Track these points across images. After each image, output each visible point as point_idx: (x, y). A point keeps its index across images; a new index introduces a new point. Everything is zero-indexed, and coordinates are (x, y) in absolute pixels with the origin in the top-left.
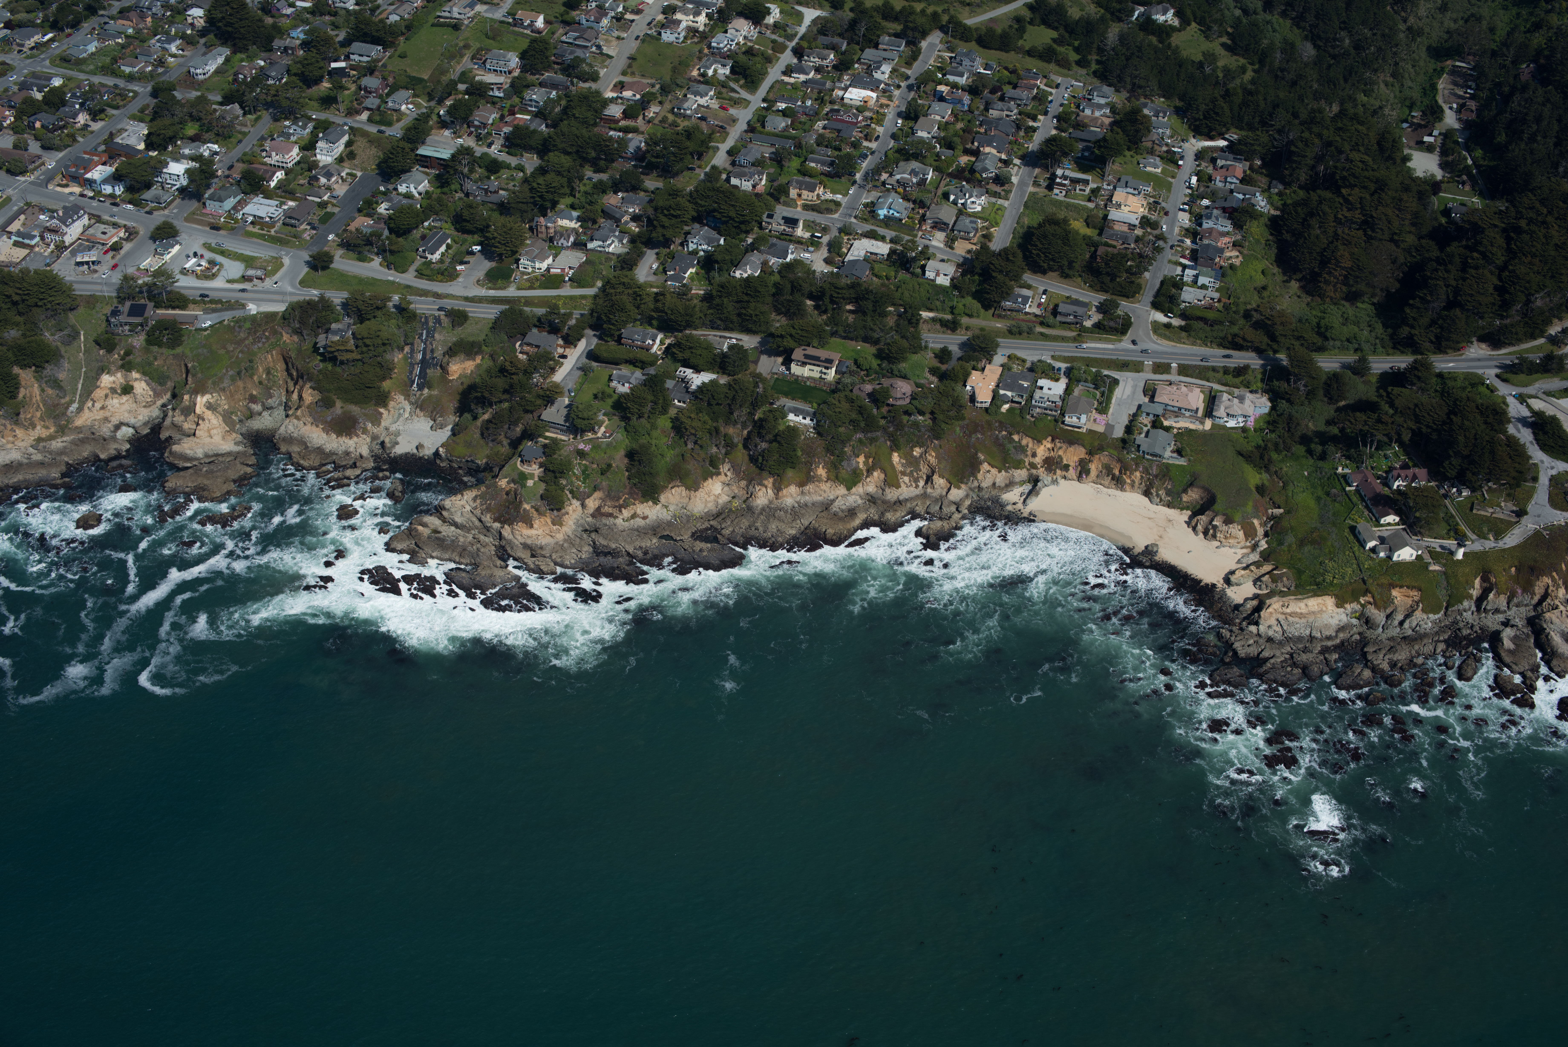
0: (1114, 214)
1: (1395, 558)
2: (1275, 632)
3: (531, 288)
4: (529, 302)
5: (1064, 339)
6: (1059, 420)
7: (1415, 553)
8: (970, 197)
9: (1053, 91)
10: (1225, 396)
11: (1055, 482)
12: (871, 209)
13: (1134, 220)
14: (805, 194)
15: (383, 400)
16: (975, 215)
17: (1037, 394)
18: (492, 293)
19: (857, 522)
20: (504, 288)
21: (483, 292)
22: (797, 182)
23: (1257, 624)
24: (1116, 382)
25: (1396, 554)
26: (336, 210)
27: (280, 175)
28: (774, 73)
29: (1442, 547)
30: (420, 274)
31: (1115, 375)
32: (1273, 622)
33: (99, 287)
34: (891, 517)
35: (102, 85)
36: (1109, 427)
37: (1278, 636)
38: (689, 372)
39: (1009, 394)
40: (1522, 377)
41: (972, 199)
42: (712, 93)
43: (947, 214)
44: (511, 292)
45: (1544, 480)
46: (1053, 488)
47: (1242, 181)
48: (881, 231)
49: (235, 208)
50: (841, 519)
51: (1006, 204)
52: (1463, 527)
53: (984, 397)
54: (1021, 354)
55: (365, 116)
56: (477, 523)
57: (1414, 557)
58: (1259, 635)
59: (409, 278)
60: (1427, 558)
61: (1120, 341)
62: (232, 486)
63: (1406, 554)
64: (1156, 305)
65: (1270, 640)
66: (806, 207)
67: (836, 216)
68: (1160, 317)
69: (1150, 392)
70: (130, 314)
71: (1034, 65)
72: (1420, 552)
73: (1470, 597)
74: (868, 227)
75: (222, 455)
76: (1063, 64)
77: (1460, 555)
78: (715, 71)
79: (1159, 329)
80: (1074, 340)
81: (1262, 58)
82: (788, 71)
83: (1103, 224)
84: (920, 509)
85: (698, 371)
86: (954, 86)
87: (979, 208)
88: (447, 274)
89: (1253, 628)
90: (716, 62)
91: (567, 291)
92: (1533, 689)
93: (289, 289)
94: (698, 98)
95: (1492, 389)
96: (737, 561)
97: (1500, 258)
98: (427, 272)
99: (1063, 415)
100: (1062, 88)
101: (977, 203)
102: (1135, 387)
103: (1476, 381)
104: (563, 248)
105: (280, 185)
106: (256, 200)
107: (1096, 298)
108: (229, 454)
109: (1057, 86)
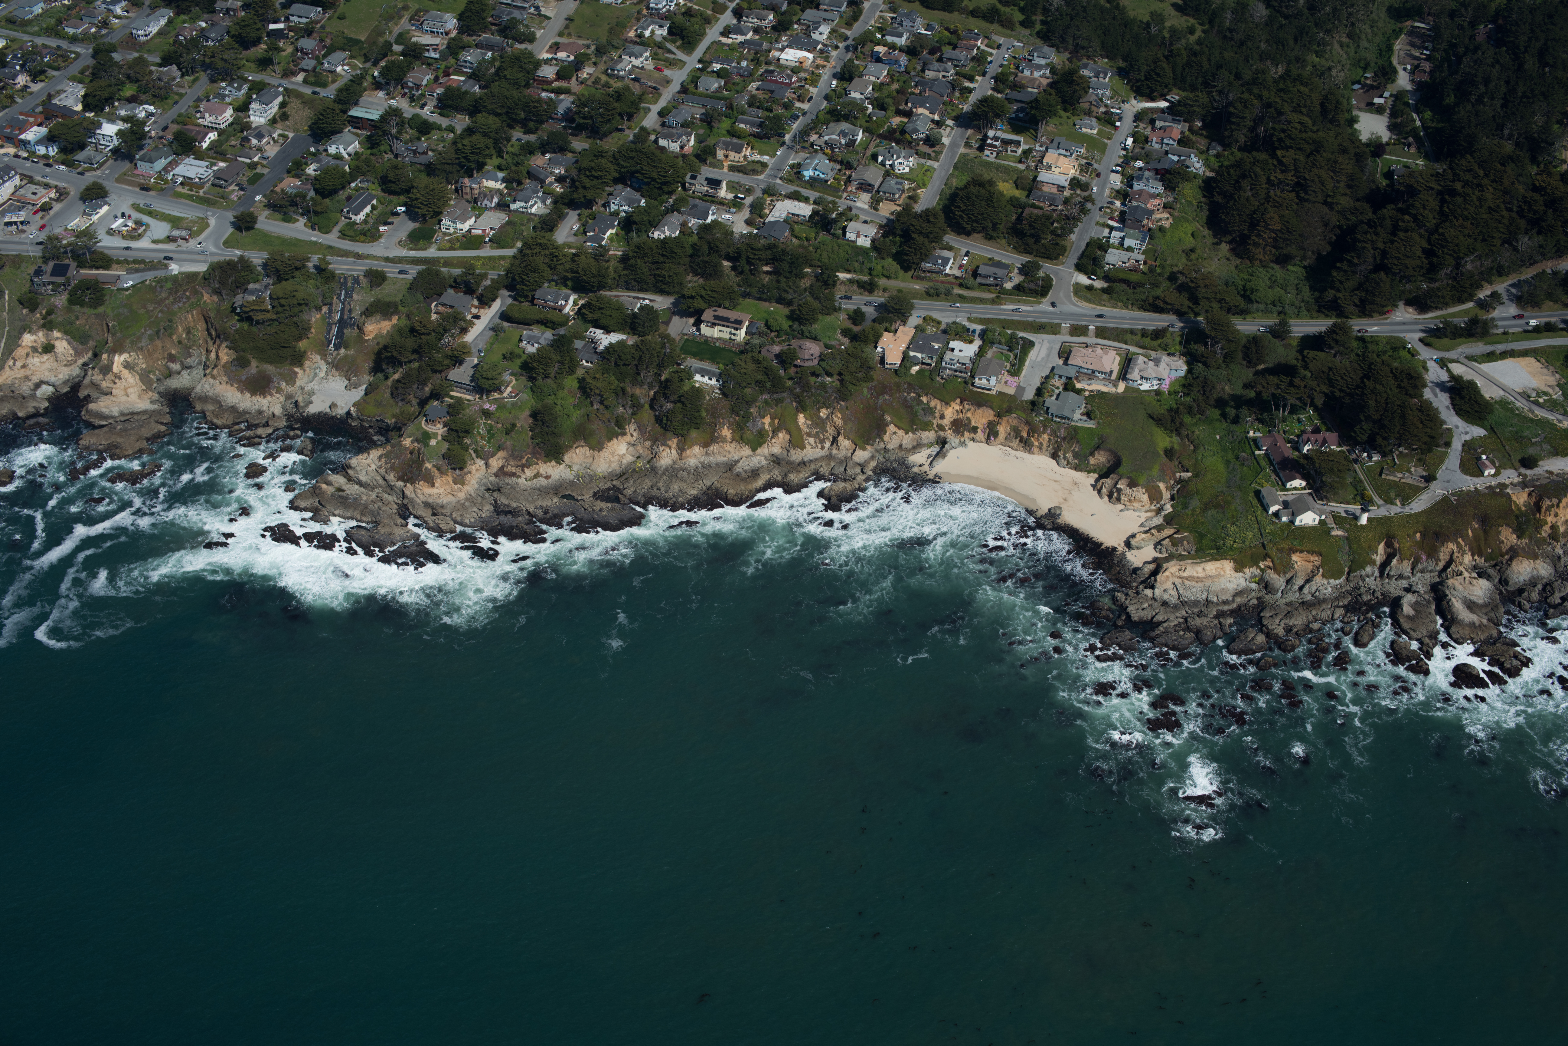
0: (1043, 176)
1: (1297, 523)
2: (1171, 596)
3: (452, 249)
4: (447, 262)
5: (982, 301)
6: (969, 382)
7: (1318, 518)
8: (898, 158)
9: (994, 52)
10: (1141, 359)
11: (963, 444)
12: (797, 170)
13: (1064, 181)
14: (732, 155)
15: (298, 359)
16: (903, 176)
17: (948, 356)
18: (413, 253)
19: (760, 483)
20: (425, 249)
21: (404, 253)
22: (724, 143)
23: (1153, 587)
24: (1031, 344)
25: (1298, 519)
26: (266, 171)
27: (212, 136)
28: (712, 34)
29: (1346, 512)
30: (343, 235)
31: (1031, 337)
32: (1169, 585)
33: (24, 247)
34: (794, 478)
35: (45, 46)
36: (1020, 389)
37: (1174, 600)
38: (599, 333)
39: (919, 355)
40: (1446, 341)
41: (900, 161)
42: (647, 54)
43: (873, 176)
44: (432, 252)
45: (1457, 445)
46: (960, 450)
47: (1180, 142)
48: (805, 192)
49: (166, 169)
50: (744, 480)
51: (936, 165)
52: (1370, 492)
53: (894, 359)
54: (936, 316)
55: (300, 77)
56: (381, 482)
57: (1317, 522)
58: (1154, 599)
59: (332, 239)
60: (1331, 523)
61: (1039, 303)
62: (144, 445)
63: (1308, 519)
64: (1080, 268)
65: (1165, 604)
66: (732, 168)
67: (762, 177)
68: (1083, 279)
69: (1065, 354)
70: (52, 274)
71: (976, 25)
72: (1323, 517)
73: (1373, 562)
74: (792, 188)
75: (138, 413)
76: (1007, 24)
77: (1364, 520)
78: (653, 32)
79: (1081, 291)
80: (993, 302)
81: (1212, 19)
82: (726, 32)
83: (1031, 185)
84: (825, 471)
85: (608, 331)
86: (893, 47)
87: (907, 170)
88: (370, 234)
89: (1148, 592)
90: (653, 23)
91: (487, 251)
92: (1429, 656)
93: (213, 249)
94: (633, 59)
95: (1413, 353)
96: (637, 520)
97: (1431, 221)
98: (351, 233)
99: (973, 377)
100: (1003, 49)
101: (905, 164)
102: (1050, 349)
103: (1397, 345)
104: (486, 209)
105: (213, 145)
106: (187, 161)
107: (1018, 260)
108: (145, 412)
109: (999, 47)
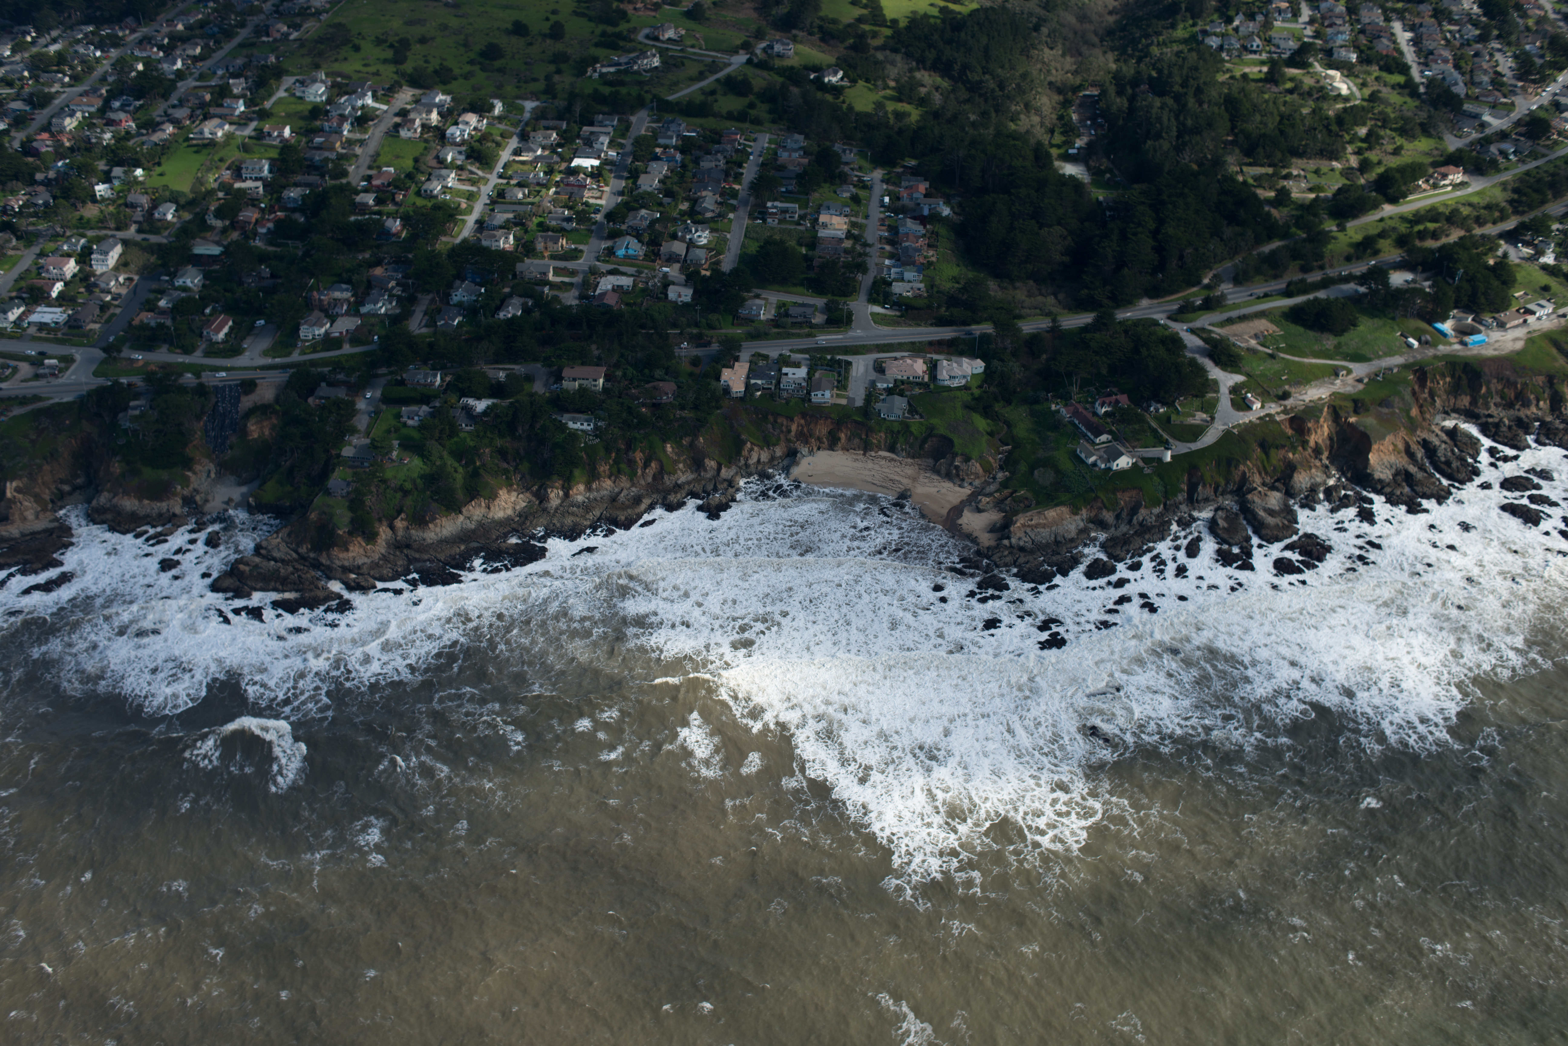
0: (822, 233)
1: (1114, 468)
2: (1025, 542)
3: (315, 351)
4: (313, 363)
5: (799, 336)
6: (807, 398)
7: (1130, 461)
8: (696, 232)
9: (752, 144)
10: (945, 363)
11: (811, 452)
12: (610, 252)
13: (841, 234)
14: (550, 246)
15: (188, 463)
16: (703, 247)
17: (784, 379)
18: (278, 360)
19: (642, 507)
20: (289, 355)
21: (269, 361)
22: (542, 237)
23: (1009, 538)
24: (849, 364)
25: (1115, 464)
26: (118, 311)
27: (59, 286)
28: (505, 155)
29: (1151, 454)
30: (208, 354)
31: (849, 358)
32: (1021, 534)
34: (673, 498)
36: (851, 400)
37: (1029, 545)
38: (471, 402)
39: (759, 382)
40: (1189, 315)
41: (698, 234)
42: (452, 176)
43: (679, 248)
44: (296, 357)
45: (1224, 390)
46: (810, 459)
47: (926, 196)
48: (623, 269)
49: (20, 318)
51: (728, 235)
52: (1165, 436)
53: (738, 388)
54: (764, 352)
55: (133, 228)
56: (295, 555)
57: (1130, 465)
58: (1011, 546)
59: (197, 358)
60: (1141, 464)
61: (847, 331)
63: (1124, 462)
64: (872, 300)
65: (1022, 549)
66: (553, 257)
67: (581, 261)
68: (877, 309)
69: (879, 368)
71: (732, 125)
72: (1134, 460)
73: (1182, 490)
74: (610, 267)
75: (39, 533)
76: (757, 122)
77: (1168, 458)
78: (452, 157)
79: (878, 319)
80: (808, 335)
82: (517, 152)
83: (813, 242)
84: (697, 490)
85: (479, 398)
86: (666, 147)
87: (705, 241)
88: (233, 349)
89: (1006, 542)
90: (452, 149)
91: (347, 349)
92: (1250, 555)
93: (83, 380)
94: (441, 180)
95: (1165, 327)
96: (540, 554)
97: (1152, 225)
98: (213, 350)
99: (809, 393)
100: (759, 141)
101: (703, 237)
102: (867, 366)
103: (1152, 324)
104: (337, 315)
105: (61, 294)
106: (39, 309)
107: (819, 301)
108: (45, 531)
109: (755, 140)
